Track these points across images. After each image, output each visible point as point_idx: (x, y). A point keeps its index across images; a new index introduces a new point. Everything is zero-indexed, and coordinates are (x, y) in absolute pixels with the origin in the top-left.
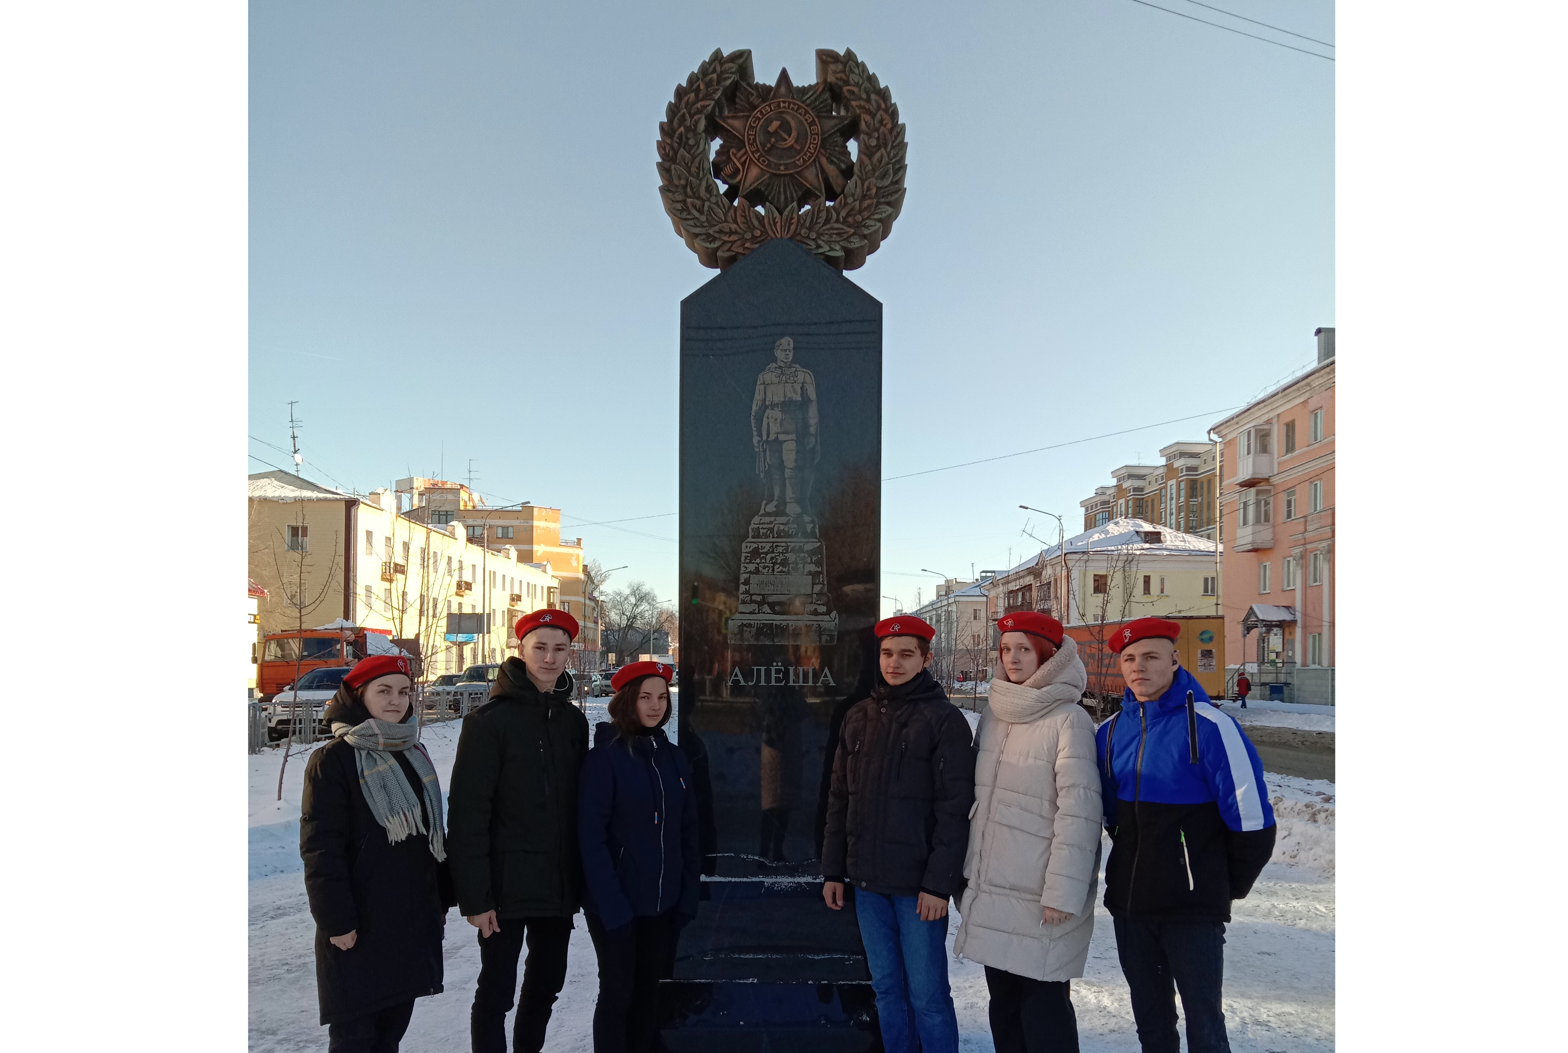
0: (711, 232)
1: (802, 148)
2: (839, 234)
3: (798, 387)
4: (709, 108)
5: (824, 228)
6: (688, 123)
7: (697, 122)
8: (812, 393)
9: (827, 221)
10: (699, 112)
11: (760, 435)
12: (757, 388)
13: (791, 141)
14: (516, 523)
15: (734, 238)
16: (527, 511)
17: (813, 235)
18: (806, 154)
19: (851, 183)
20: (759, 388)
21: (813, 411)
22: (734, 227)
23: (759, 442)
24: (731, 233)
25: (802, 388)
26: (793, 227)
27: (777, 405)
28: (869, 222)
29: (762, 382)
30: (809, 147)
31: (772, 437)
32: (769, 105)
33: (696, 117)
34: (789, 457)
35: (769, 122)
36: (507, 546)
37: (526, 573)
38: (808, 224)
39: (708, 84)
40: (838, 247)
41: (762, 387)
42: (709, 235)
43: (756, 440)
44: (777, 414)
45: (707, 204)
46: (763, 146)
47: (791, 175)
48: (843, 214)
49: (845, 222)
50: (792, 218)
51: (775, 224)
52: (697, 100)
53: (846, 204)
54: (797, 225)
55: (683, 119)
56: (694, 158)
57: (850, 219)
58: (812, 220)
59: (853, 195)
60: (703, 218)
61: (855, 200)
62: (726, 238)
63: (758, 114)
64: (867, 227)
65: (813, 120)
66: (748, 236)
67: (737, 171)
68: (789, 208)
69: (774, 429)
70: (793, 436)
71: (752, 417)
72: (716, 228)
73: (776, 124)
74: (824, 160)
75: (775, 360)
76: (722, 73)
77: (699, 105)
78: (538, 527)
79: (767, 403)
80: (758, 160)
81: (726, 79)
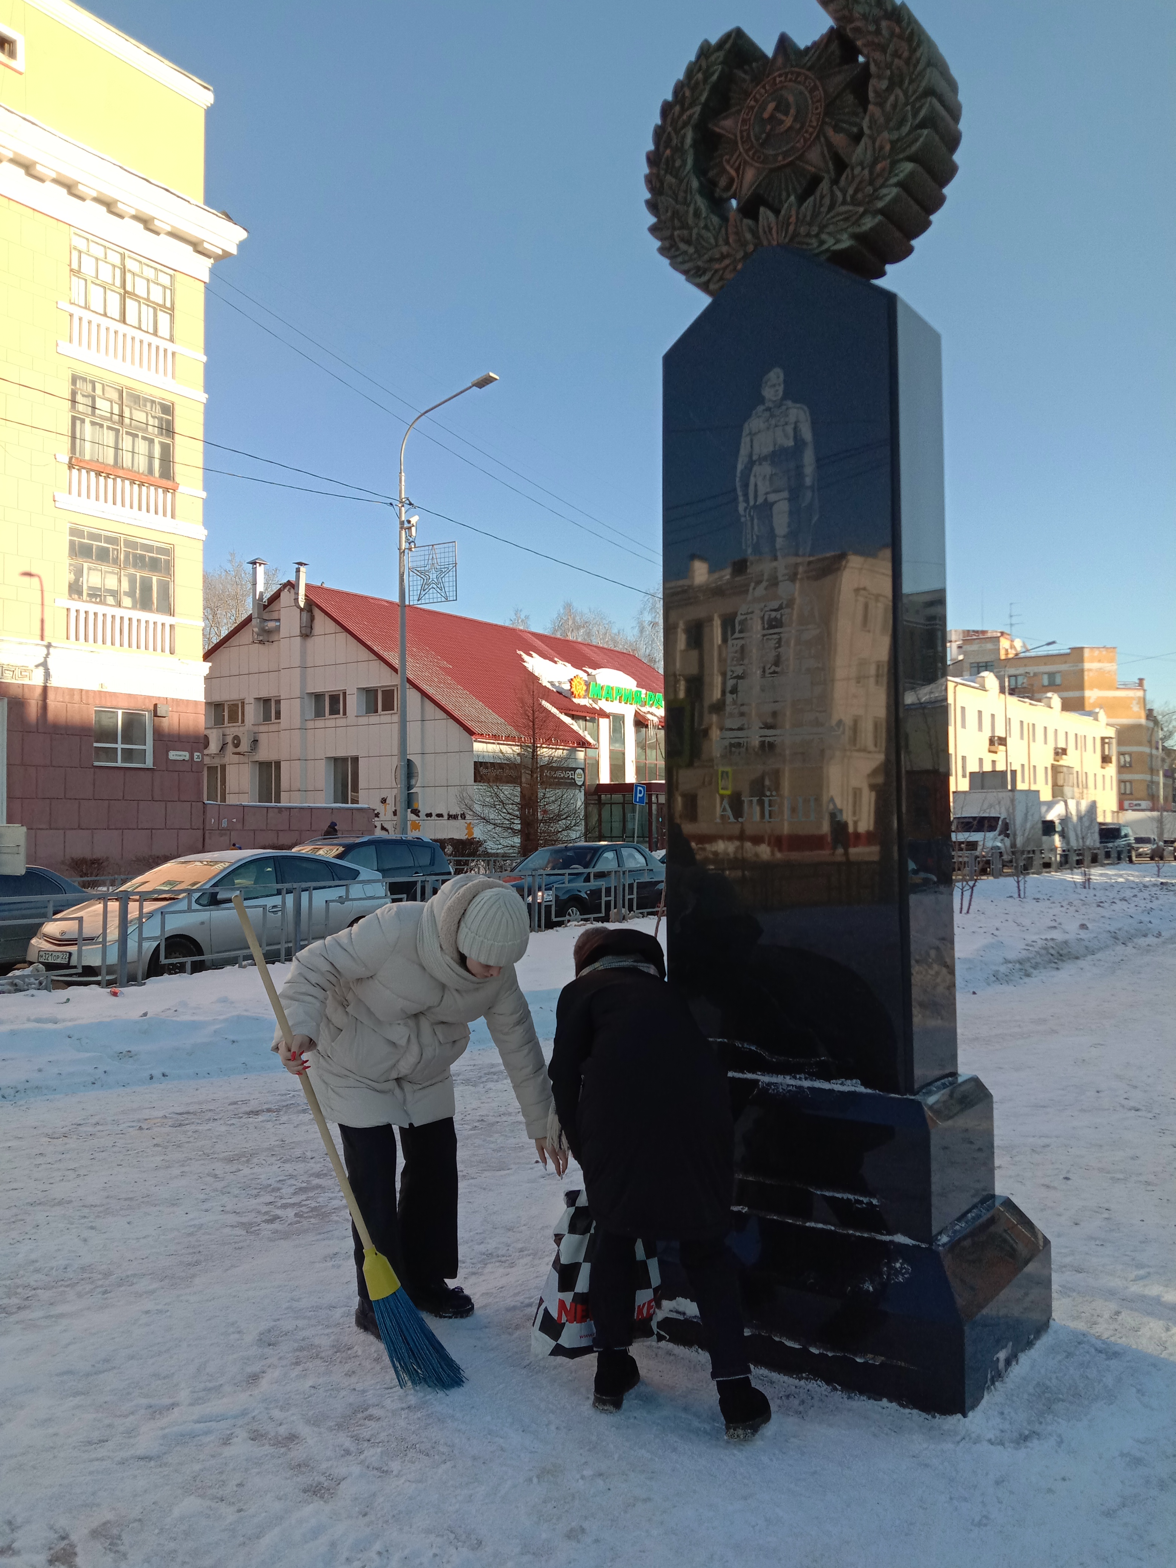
1: (802, 128)
2: (846, 219)
4: (696, 116)
5: (828, 216)
6: (675, 141)
7: (684, 137)
9: (831, 207)
10: (685, 124)
13: (788, 121)
15: (727, 262)
17: (815, 230)
18: (807, 132)
19: (860, 149)
20: (745, 441)
22: (725, 249)
24: (723, 257)
26: (791, 228)
28: (884, 191)
30: (811, 121)
32: (764, 87)
35: (763, 108)
38: (808, 218)
40: (845, 236)
41: (748, 439)
42: (698, 268)
45: (695, 231)
46: (757, 139)
47: (791, 163)
50: (790, 217)
51: (770, 229)
54: (796, 223)
58: (814, 211)
59: (861, 164)
62: (717, 266)
63: (752, 103)
65: (815, 85)
66: (740, 255)
67: (731, 181)
68: (786, 205)
71: (737, 479)
72: (706, 257)
73: (771, 106)
74: (830, 132)
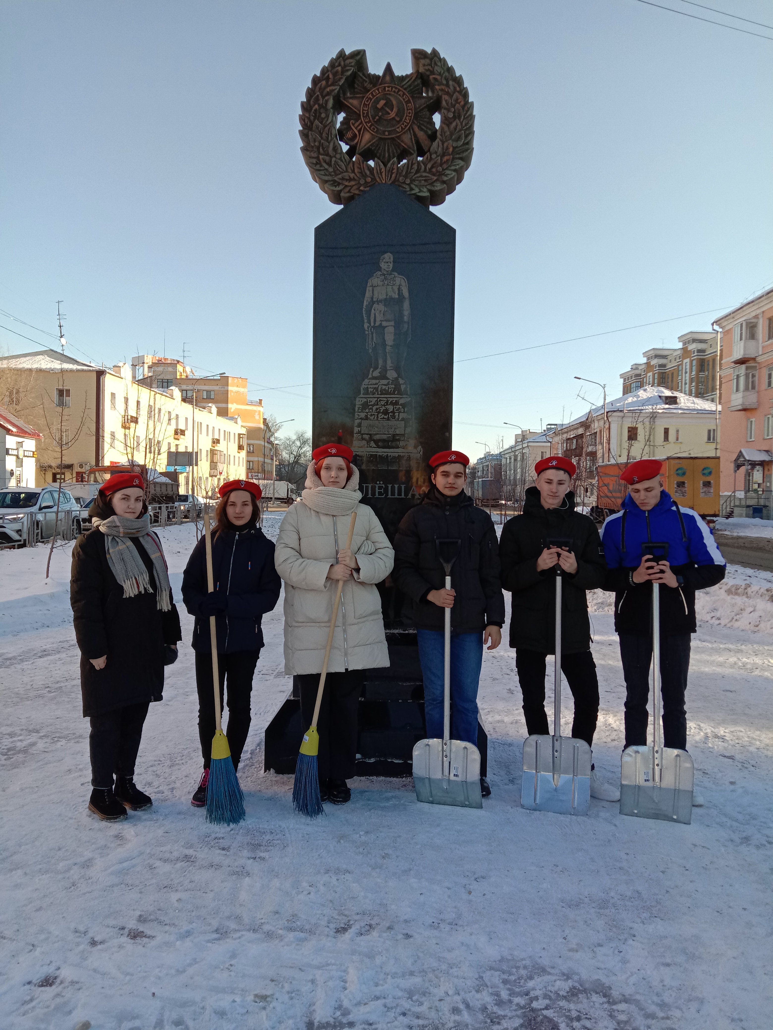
0: (335, 178)
1: (401, 120)
2: (425, 180)
3: (396, 289)
4: (336, 91)
5: (416, 176)
6: (321, 102)
7: (327, 101)
8: (406, 293)
9: (418, 171)
10: (328, 94)
11: (369, 322)
12: (368, 288)
13: (393, 114)
14: (216, 388)
15: (353, 183)
16: (224, 380)
17: (408, 181)
18: (403, 124)
19: (435, 144)
20: (369, 289)
21: (406, 305)
22: (352, 175)
23: (368, 327)
24: (350, 180)
25: (399, 289)
26: (394, 176)
27: (381, 301)
28: (448, 172)
29: (371, 284)
30: (406, 119)
31: (377, 324)
32: (378, 89)
33: (326, 98)
34: (389, 338)
35: (377, 101)
36: (210, 405)
37: (223, 424)
38: (404, 173)
39: (335, 74)
40: (425, 190)
41: (371, 289)
42: (334, 181)
43: (366, 325)
44: (381, 307)
45: (334, 159)
46: (374, 118)
47: (393, 138)
48: (429, 166)
49: (430, 171)
50: (393, 169)
51: (381, 173)
52: (327, 85)
53: (431, 159)
54: (397, 174)
55: (317, 99)
56: (325, 127)
57: (434, 170)
58: (407, 171)
59: (436, 153)
60: (331, 170)
61: (437, 156)
62: (347, 184)
63: (370, 96)
64: (446, 175)
65: (409, 100)
66: (362, 182)
67: (355, 136)
68: (391, 162)
69: (379, 318)
70: (392, 323)
71: (364, 309)
72: (340, 176)
73: (382, 102)
74: (416, 129)
75: (379, 269)
76: (345, 66)
77: (328, 89)
78: (232, 391)
79: (374, 300)
80: (370, 128)
81: (348, 70)
